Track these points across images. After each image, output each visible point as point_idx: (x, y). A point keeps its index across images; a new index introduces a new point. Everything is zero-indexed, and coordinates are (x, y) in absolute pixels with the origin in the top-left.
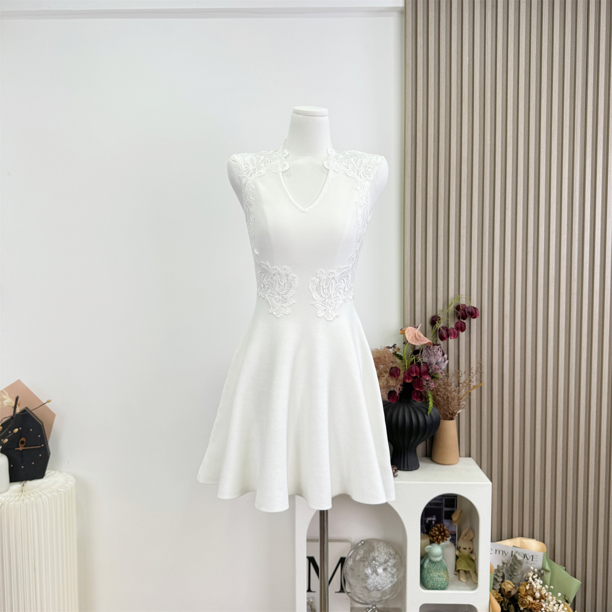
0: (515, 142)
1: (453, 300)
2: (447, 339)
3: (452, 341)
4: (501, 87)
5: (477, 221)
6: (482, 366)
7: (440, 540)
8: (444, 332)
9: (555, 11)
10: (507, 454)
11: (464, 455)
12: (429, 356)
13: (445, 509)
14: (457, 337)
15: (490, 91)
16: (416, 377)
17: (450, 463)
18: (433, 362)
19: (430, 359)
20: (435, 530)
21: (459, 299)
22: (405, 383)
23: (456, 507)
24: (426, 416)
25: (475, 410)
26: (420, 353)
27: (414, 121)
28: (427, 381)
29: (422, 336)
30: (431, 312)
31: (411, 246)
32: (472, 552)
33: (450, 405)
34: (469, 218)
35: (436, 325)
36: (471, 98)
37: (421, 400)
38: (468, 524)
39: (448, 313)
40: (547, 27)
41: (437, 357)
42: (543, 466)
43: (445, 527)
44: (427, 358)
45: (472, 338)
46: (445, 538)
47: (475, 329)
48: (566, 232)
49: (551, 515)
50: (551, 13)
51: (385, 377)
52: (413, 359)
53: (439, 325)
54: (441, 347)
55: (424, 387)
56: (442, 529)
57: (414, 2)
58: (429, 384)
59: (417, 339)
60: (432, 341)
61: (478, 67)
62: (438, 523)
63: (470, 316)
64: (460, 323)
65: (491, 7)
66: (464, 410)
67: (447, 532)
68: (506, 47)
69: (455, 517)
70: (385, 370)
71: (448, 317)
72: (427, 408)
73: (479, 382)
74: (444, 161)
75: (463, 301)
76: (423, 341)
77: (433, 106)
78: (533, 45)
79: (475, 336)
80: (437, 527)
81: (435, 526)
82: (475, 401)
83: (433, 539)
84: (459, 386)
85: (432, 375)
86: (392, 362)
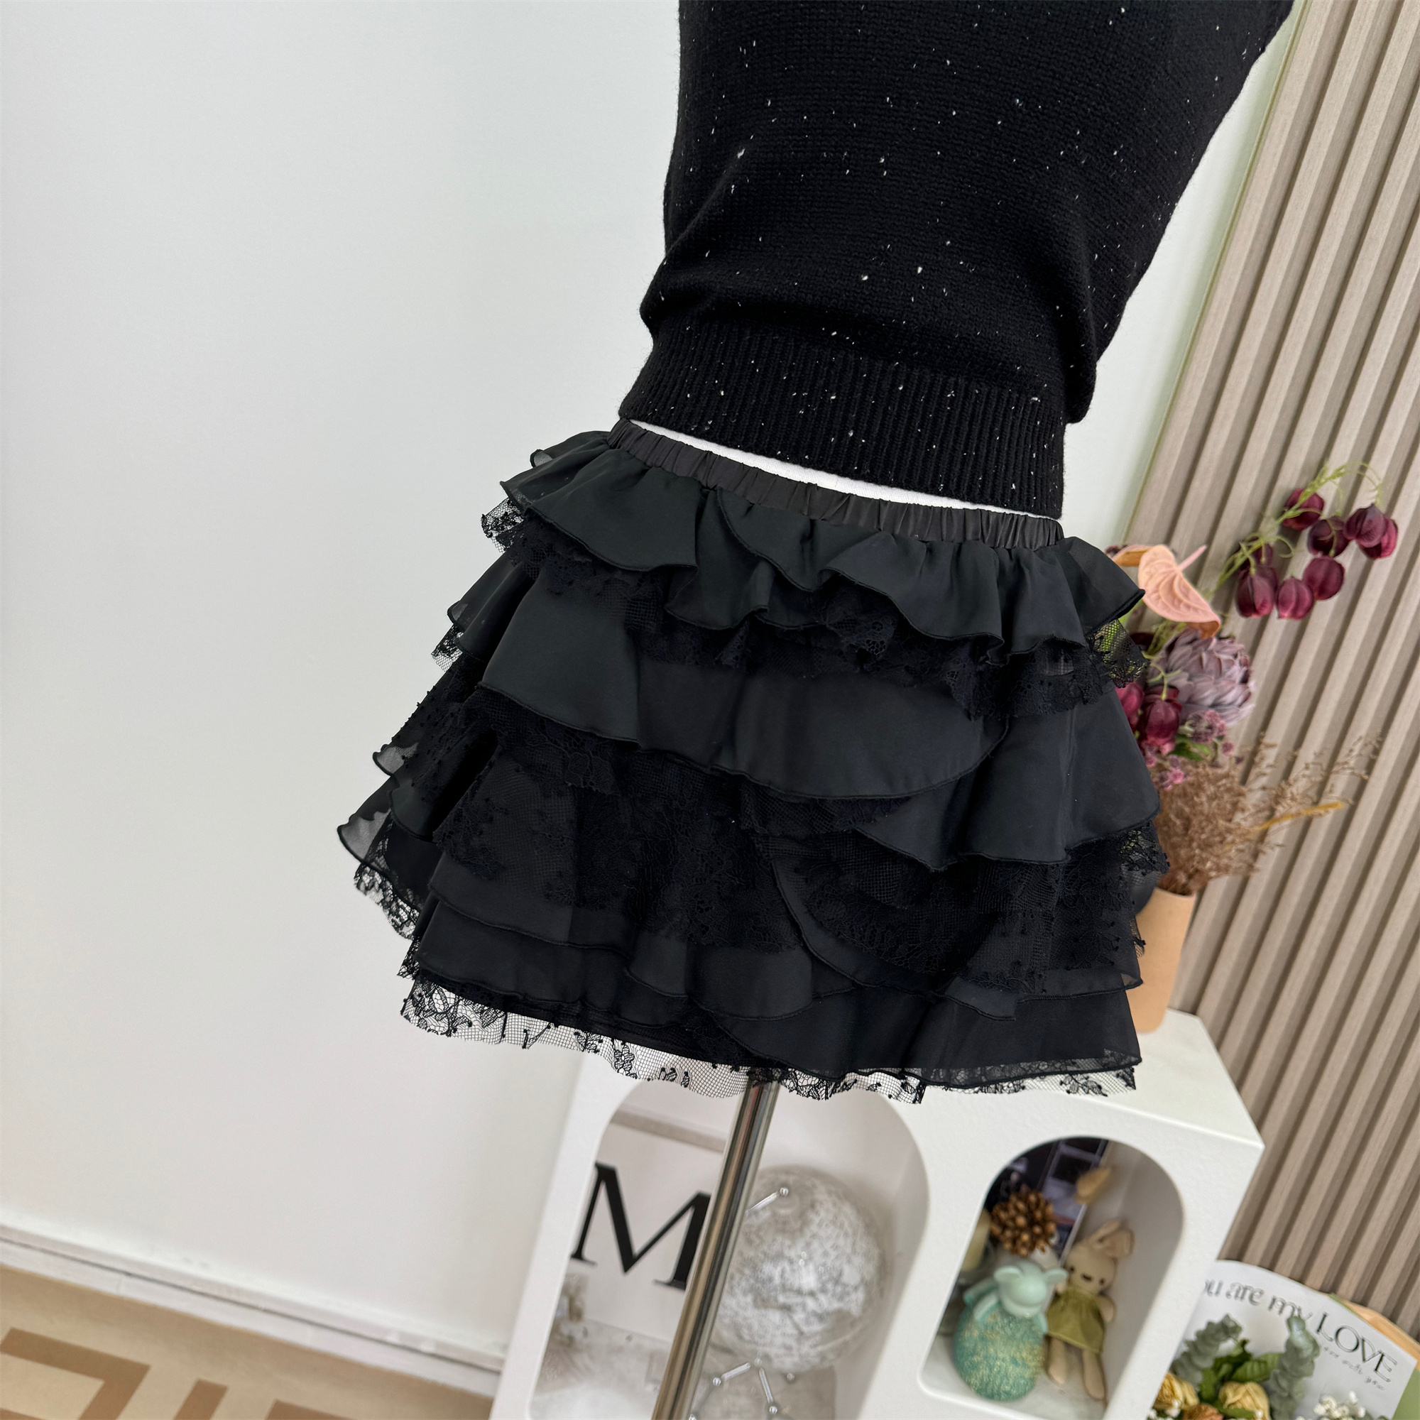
2: (1263, 612)
7: (1024, 1244)
12: (1197, 669)
13: (1064, 1151)
18: (1204, 699)
19: (1195, 684)
20: (1016, 1209)
23: (1101, 1155)
26: (1162, 651)
28: (1161, 753)
29: (1191, 588)
31: (1251, 251)
32: (1102, 1293)
41: (1223, 683)
43: (1051, 1209)
44: (1187, 675)
46: (1042, 1243)
56: (1038, 1215)
58: (1167, 769)
59: (1174, 596)
62: (1032, 1190)
67: (1052, 1227)
69: (1086, 1186)
75: (1366, 499)
76: (1194, 609)
80: (1026, 1201)
81: (1020, 1199)
83: (1003, 1232)
85: (1183, 740)
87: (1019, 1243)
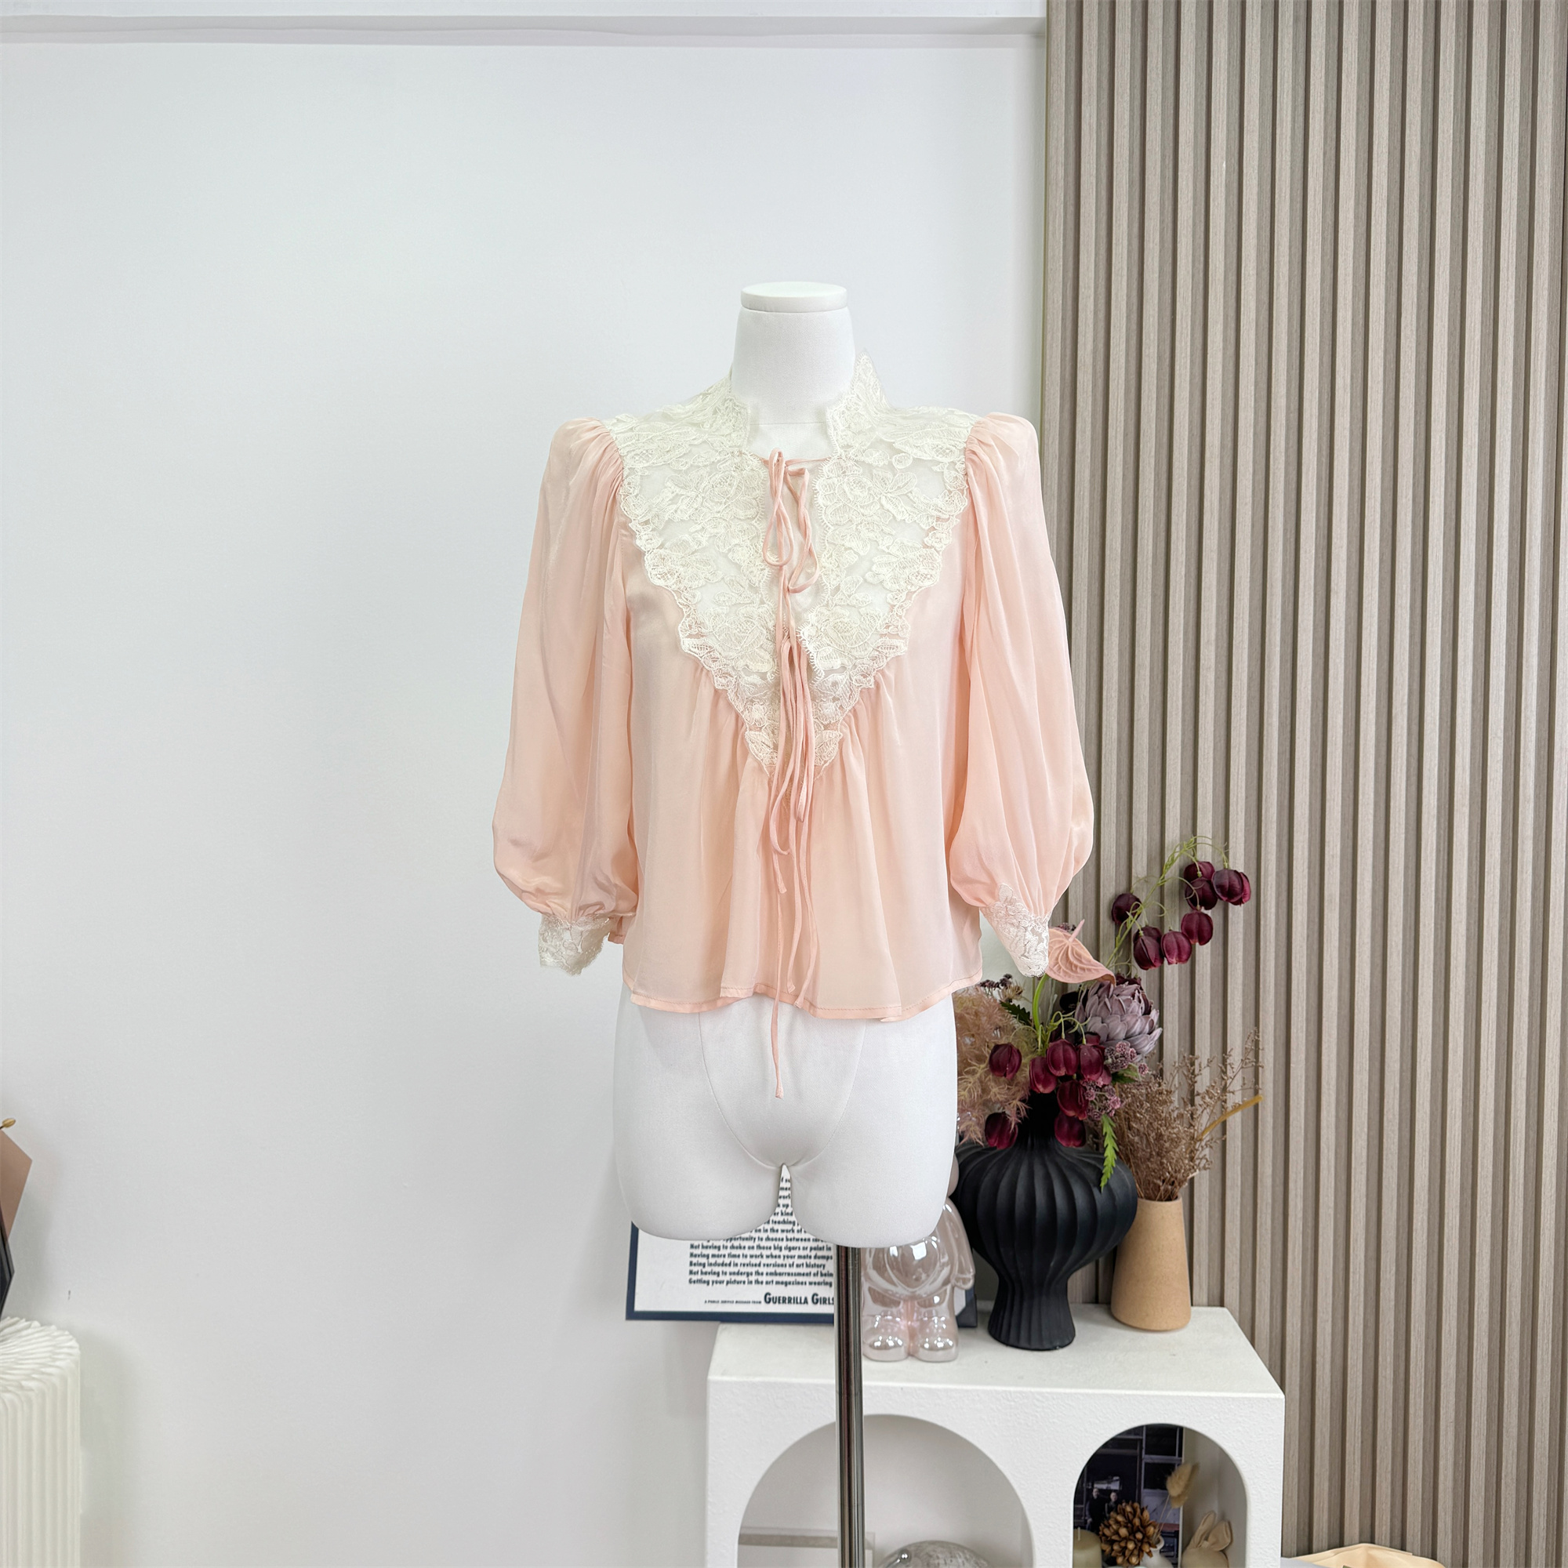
0: (1359, 404)
1: (1178, 849)
2: (1158, 964)
3: (1173, 971)
4: (1318, 248)
5: (1247, 625)
6: (1261, 1047)
7: (1132, 1554)
8: (1150, 945)
9: (1474, 33)
10: (1330, 1300)
11: (1205, 1300)
12: (1105, 1013)
13: (1147, 1458)
14: (1187, 960)
15: (1287, 259)
16: (1066, 1078)
17: (1164, 1327)
18: (1118, 1034)
19: (1108, 1024)
20: (1117, 1522)
21: (1195, 847)
22: (1035, 1092)
23: (1180, 1455)
24: (1095, 1191)
25: (1239, 1168)
26: (1079, 1004)
27: (1069, 341)
28: (1097, 1087)
29: (1087, 955)
30: (1114, 883)
33: (1165, 1161)
34: (1225, 617)
35: (1128, 920)
36: (1233, 278)
37: (1083, 1143)
38: (1215, 1507)
39: (1162, 888)
40: (1453, 77)
41: (1128, 1019)
42: (1434, 1334)
43: (1146, 1514)
44: (1099, 1019)
45: (1229, 961)
46: (1146, 1548)
47: (1241, 936)
48: (1503, 662)
49: (1455, 1480)
50: (1463, 41)
51: (978, 1075)
52: (1058, 1023)
53: (1138, 922)
54: (1141, 989)
55: (1091, 1106)
56: (1137, 1521)
57: (1074, 6)
58: (1106, 1099)
59: (1071, 963)
60: (1116, 967)
61: (1255, 190)
62: (1127, 1502)
63: (1225, 899)
64: (1197, 916)
65: (1291, 23)
66: (1206, 1174)
67: (1151, 1530)
68: (1334, 136)
69: (1175, 1486)
70: (977, 1052)
71: (1162, 902)
72: (1098, 1165)
73: (1251, 1092)
74: (1153, 453)
75: (1206, 854)
76: (1089, 970)
77: (1125, 297)
78: (1410, 127)
79: (1240, 954)
80: (1123, 1513)
81: (1118, 1514)
82: (1239, 1143)
83: (1112, 1550)
84: (1193, 1104)
85: (1114, 1070)
86: (998, 1028)
87: (1127, 1553)
